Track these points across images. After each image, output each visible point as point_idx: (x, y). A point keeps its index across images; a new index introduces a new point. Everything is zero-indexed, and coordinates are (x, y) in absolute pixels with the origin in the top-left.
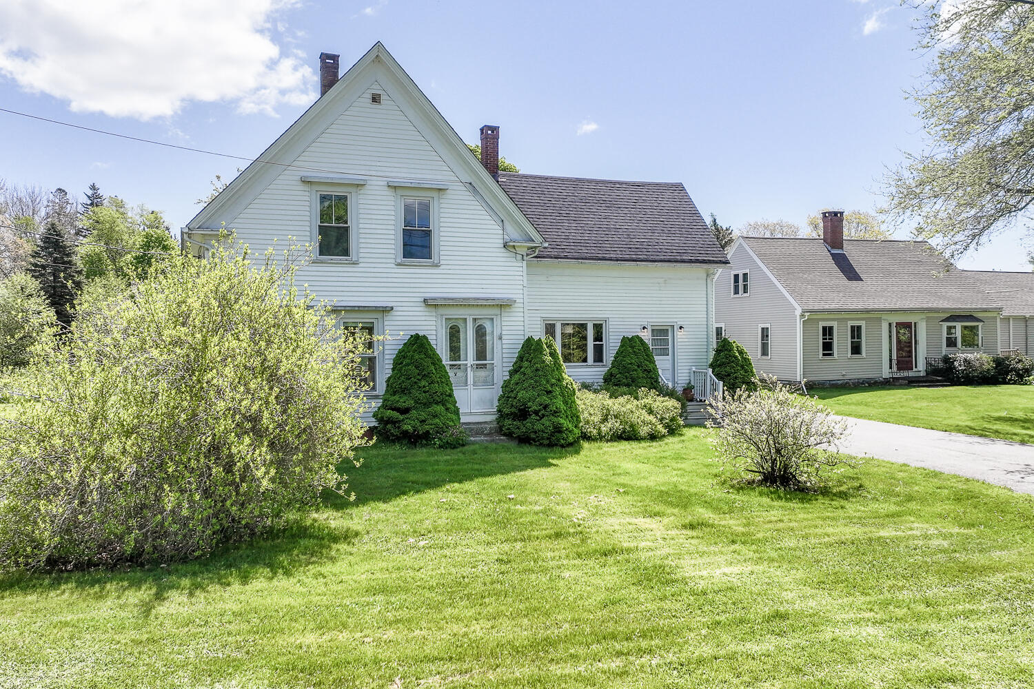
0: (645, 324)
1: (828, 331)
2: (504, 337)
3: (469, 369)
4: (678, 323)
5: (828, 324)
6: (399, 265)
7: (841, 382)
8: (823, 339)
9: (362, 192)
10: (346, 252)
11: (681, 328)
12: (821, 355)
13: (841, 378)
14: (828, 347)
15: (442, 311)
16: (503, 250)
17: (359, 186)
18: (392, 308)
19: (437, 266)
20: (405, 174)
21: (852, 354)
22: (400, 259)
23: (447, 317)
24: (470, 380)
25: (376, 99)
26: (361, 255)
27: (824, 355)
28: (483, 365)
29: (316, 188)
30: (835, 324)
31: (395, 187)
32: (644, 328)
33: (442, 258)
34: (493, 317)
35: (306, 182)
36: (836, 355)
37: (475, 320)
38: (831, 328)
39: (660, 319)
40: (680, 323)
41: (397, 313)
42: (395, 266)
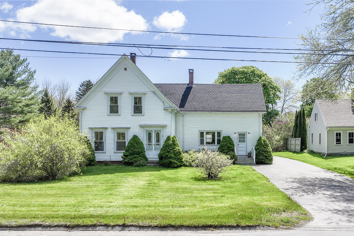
0: (236, 132)
1: (338, 135)
2: (164, 136)
3: (153, 145)
4: (248, 132)
5: (338, 132)
6: (132, 115)
7: (344, 154)
8: (336, 137)
9: (121, 95)
10: (117, 112)
11: (249, 133)
12: (335, 144)
13: (344, 152)
14: (338, 141)
15: (145, 128)
16: (164, 110)
17: (121, 94)
18: (130, 128)
19: (143, 116)
20: (134, 90)
21: (349, 143)
22: (133, 114)
23: (147, 130)
24: (154, 148)
25: (125, 69)
26: (121, 113)
27: (336, 143)
28: (158, 144)
29: (108, 95)
30: (341, 132)
31: (131, 94)
32: (235, 133)
33: (145, 113)
34: (160, 130)
35: (106, 93)
36: (342, 144)
37: (155, 131)
38: (340, 134)
39: (242, 131)
40: (249, 132)
41: (131, 129)
42: (131, 116)
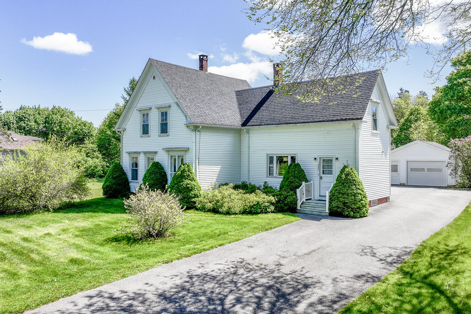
0: (316, 156)
4: (336, 156)
10: (147, 133)
11: (337, 159)
15: (170, 153)
16: (186, 128)
17: (151, 109)
18: (157, 152)
19: (169, 136)
20: (161, 103)
22: (159, 134)
25: (154, 78)
26: (151, 134)
29: (141, 112)
31: (159, 108)
32: (315, 159)
33: (170, 133)
34: (183, 155)
37: (178, 156)
39: (327, 154)
41: (158, 154)
42: (158, 137)
